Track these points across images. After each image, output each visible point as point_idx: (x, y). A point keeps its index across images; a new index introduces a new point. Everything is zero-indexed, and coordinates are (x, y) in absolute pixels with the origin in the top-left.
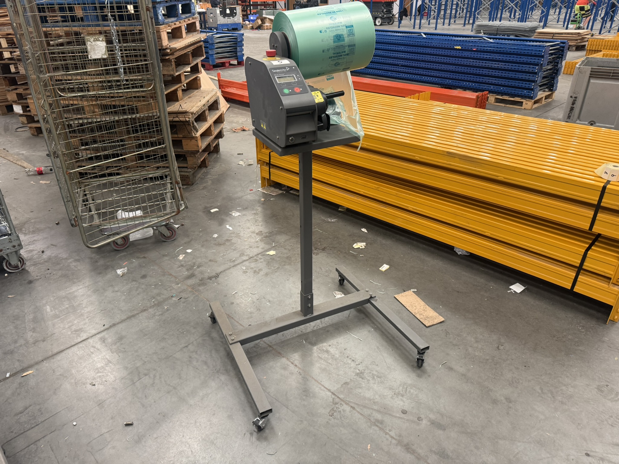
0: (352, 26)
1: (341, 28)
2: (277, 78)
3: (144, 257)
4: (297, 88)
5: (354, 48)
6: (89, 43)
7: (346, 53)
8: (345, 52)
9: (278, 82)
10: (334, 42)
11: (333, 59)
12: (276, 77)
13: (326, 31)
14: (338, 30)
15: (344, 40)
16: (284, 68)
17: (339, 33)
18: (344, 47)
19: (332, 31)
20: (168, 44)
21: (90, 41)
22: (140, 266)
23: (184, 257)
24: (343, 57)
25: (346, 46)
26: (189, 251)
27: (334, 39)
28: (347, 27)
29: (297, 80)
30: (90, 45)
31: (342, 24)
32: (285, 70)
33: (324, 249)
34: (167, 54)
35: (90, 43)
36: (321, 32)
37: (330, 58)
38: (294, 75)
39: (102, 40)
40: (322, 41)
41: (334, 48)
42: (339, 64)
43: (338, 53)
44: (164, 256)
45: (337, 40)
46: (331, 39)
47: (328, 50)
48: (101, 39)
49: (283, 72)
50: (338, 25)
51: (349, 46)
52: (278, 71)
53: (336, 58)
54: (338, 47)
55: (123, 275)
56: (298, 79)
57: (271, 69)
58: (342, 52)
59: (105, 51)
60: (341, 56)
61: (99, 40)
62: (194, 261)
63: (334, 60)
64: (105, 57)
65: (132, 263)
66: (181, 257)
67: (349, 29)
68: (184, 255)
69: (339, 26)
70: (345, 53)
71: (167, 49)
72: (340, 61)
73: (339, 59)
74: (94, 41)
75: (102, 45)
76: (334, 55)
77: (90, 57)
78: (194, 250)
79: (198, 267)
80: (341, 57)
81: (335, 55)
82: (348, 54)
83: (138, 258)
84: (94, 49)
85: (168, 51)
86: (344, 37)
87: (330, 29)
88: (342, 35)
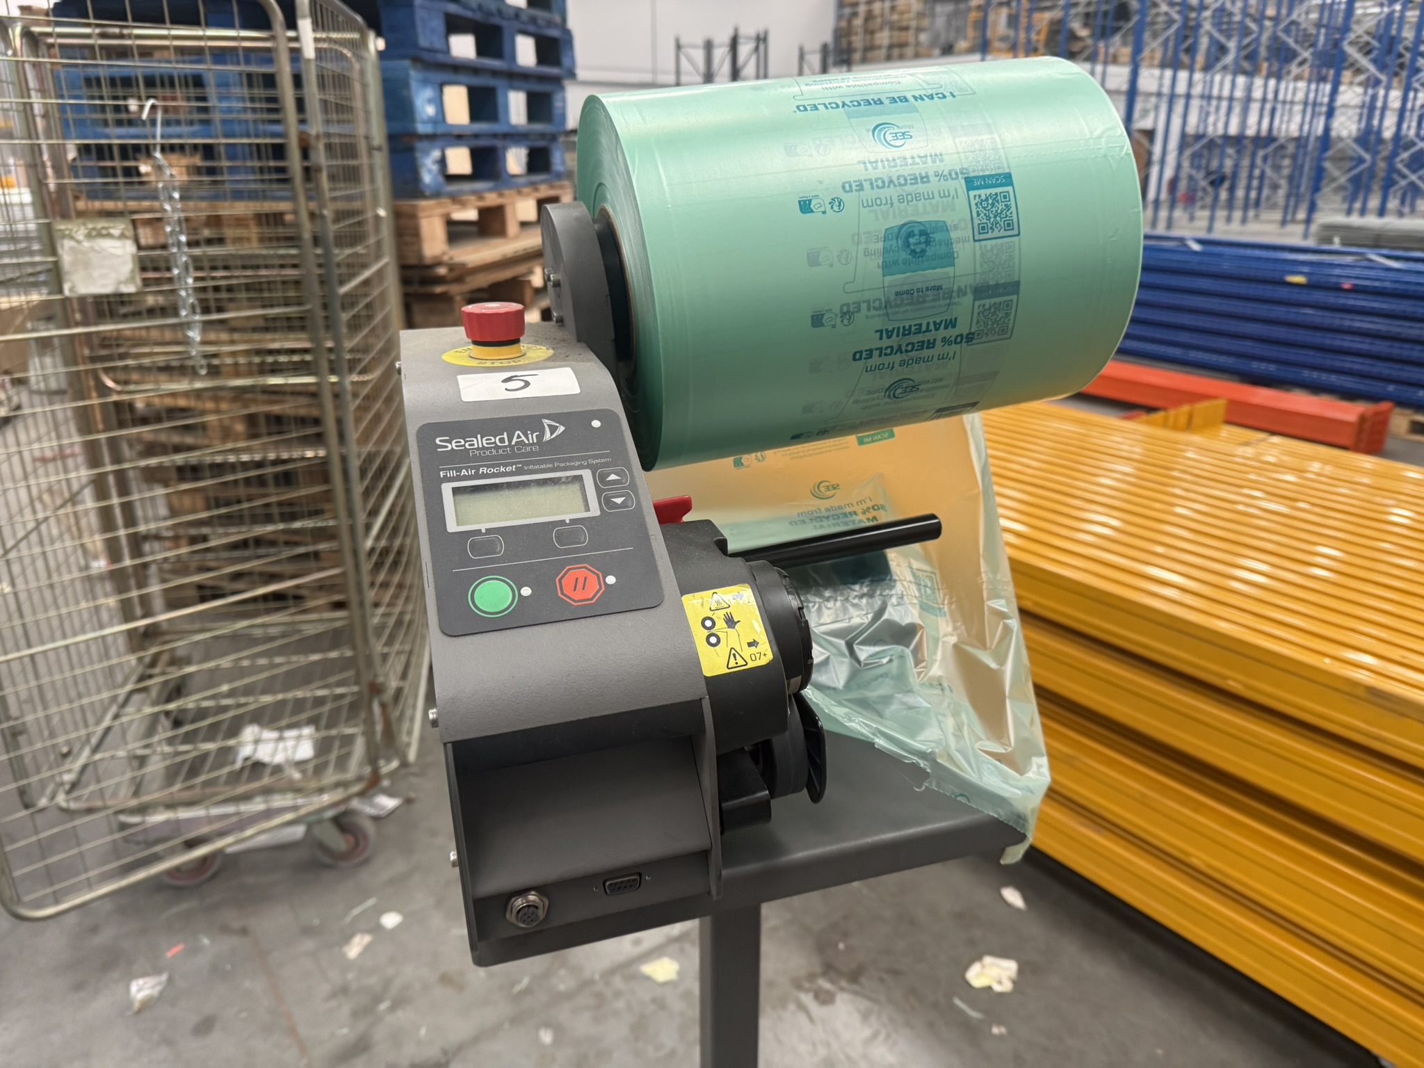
0: (1007, 179)
1: (934, 185)
2: (456, 491)
3: (244, 931)
4: (580, 572)
5: (1008, 305)
6: (68, 244)
7: (963, 328)
8: (952, 323)
9: (452, 526)
10: (887, 268)
11: (876, 360)
12: (447, 489)
13: (837, 203)
14: (917, 197)
15: (948, 258)
16: (531, 423)
17: (924, 214)
18: (949, 295)
19: (877, 202)
20: (444, 253)
21: (72, 238)
22: (217, 971)
23: (367, 949)
24: (939, 349)
25: (961, 292)
26: (391, 920)
27: (886, 251)
28: (971, 183)
29: (595, 511)
30: (72, 249)
31: (944, 167)
32: (533, 438)
33: (854, 977)
34: (441, 280)
35: (72, 243)
36: (805, 206)
37: (857, 356)
38: (587, 475)
39: (122, 236)
40: (813, 260)
41: (888, 302)
42: (914, 388)
43: (907, 332)
44: (308, 931)
45: (904, 255)
46: (867, 253)
47: (847, 313)
48: (116, 232)
49: (514, 455)
50: (919, 169)
51: (980, 291)
52: (479, 442)
53: (897, 358)
54: (908, 296)
55: (147, 1005)
56: (605, 501)
57: (429, 431)
58: (937, 326)
59: (133, 271)
60: (931, 344)
61: (109, 236)
62: (391, 971)
63: (879, 368)
64: (130, 289)
65: (195, 950)
66: (354, 949)
67: (984, 193)
68: (367, 939)
69: (925, 179)
70: (952, 333)
71: (439, 263)
72: (918, 373)
73: (918, 361)
74: (89, 236)
75: (119, 252)
76: (886, 342)
77: (71, 290)
78: (410, 919)
79: (396, 1005)
80: (926, 353)
81: (894, 341)
82: (970, 338)
83: (225, 929)
84: (87, 265)
85: (442, 271)
86: (949, 243)
87: (868, 194)
88: (942, 227)
